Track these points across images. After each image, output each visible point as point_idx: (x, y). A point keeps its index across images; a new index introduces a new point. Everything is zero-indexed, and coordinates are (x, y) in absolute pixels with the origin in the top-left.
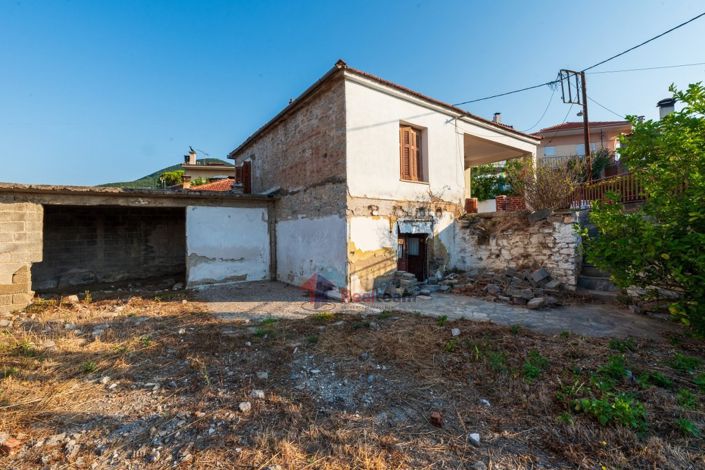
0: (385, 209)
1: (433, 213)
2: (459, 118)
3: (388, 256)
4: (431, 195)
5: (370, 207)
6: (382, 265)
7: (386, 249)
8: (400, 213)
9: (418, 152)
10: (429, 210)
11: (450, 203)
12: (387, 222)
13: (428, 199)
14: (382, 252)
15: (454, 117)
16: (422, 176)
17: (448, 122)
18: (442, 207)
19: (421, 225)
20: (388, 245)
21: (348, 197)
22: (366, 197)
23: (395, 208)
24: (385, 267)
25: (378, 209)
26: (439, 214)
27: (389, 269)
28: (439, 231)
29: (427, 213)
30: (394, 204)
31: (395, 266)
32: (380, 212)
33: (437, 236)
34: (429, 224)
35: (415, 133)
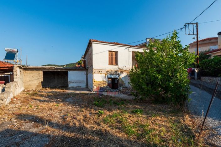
0: (104, 72)
1: (119, 73)
2: (130, 47)
3: (105, 82)
4: (119, 68)
5: (99, 71)
6: (103, 84)
7: (104, 81)
8: (109, 73)
9: (116, 58)
10: (118, 72)
11: (126, 70)
12: (104, 75)
13: (117, 69)
14: (103, 82)
15: (128, 47)
16: (117, 64)
17: (125, 49)
18: (123, 71)
19: (115, 75)
20: (105, 80)
21: (93, 69)
22: (98, 69)
23: (107, 72)
24: (104, 85)
25: (102, 72)
26: (122, 73)
27: (105, 86)
28: (122, 77)
29: (117, 73)
30: (107, 71)
31: (107, 85)
32: (102, 73)
33: (121, 78)
34: (118, 76)
35: (115, 53)
